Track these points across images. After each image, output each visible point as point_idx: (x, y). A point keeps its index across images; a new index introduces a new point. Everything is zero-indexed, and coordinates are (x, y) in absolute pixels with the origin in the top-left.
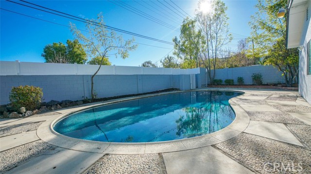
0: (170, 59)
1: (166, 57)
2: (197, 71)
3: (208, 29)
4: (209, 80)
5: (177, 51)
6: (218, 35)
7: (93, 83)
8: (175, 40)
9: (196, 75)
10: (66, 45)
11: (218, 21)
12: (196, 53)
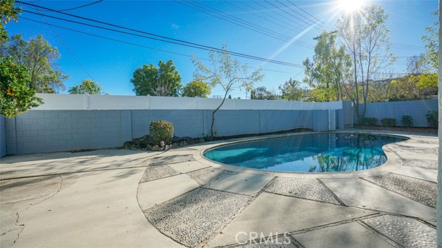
0: (293, 84)
1: (288, 81)
2: (338, 105)
3: (356, 46)
4: (357, 119)
5: (309, 78)
6: (372, 55)
7: (213, 119)
8: (306, 63)
9: (337, 111)
10: (158, 68)
11: (373, 33)
12: (337, 80)
